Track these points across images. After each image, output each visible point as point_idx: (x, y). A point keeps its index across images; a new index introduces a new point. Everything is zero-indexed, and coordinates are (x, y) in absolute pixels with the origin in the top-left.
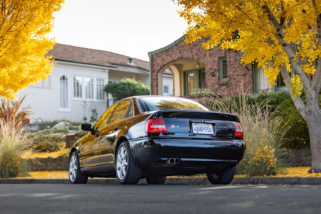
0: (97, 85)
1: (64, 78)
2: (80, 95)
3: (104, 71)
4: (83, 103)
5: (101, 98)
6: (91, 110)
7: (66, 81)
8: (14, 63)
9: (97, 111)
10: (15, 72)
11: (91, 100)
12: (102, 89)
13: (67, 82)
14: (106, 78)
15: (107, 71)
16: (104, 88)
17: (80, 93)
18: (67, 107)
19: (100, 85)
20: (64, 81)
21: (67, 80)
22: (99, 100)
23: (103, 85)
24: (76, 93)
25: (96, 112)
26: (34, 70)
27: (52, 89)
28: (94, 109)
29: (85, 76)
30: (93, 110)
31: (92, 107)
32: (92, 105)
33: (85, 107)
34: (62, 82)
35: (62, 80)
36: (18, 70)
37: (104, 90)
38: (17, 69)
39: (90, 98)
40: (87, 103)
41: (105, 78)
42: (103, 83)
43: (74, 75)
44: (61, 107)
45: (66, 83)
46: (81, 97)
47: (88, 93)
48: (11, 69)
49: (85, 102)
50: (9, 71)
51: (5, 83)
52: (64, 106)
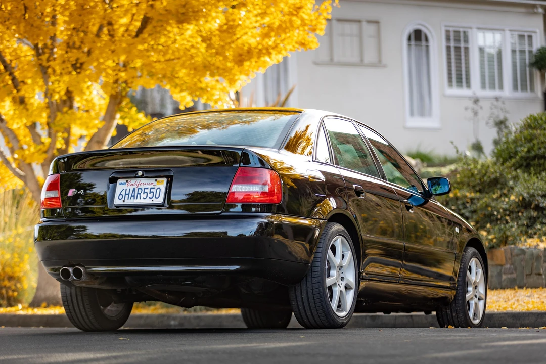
0: (514, 51)
1: (418, 36)
2: (464, 80)
3: (531, 10)
4: (470, 104)
5: (524, 88)
6: (492, 122)
7: (424, 43)
8: (210, 10)
9: (507, 123)
10: (217, 32)
11: (497, 93)
12: (527, 62)
13: (427, 47)
14: (538, 31)
15: (540, 10)
16: (534, 60)
17: (464, 76)
18: (430, 115)
19: (522, 52)
20: (418, 43)
21: (427, 40)
22: (519, 94)
23: (530, 52)
24: (454, 76)
25: (506, 127)
26: (273, 23)
27: (385, 66)
28: (502, 118)
29: (479, 29)
30: (498, 120)
31: (496, 112)
32: (496, 107)
33: (476, 114)
34: (413, 47)
35: (413, 42)
36: (225, 27)
37: (532, 65)
38: (222, 24)
39: (493, 87)
40: (481, 103)
41: (535, 32)
42: (531, 44)
43: (446, 26)
44: (412, 114)
45: (424, 48)
46: (468, 85)
47: (487, 74)
48: (208, 26)
49: (476, 101)
50: (200, 31)
51: (193, 64)
52: (422, 114)
